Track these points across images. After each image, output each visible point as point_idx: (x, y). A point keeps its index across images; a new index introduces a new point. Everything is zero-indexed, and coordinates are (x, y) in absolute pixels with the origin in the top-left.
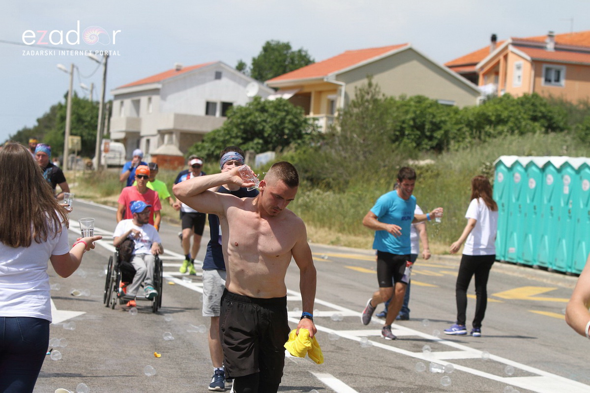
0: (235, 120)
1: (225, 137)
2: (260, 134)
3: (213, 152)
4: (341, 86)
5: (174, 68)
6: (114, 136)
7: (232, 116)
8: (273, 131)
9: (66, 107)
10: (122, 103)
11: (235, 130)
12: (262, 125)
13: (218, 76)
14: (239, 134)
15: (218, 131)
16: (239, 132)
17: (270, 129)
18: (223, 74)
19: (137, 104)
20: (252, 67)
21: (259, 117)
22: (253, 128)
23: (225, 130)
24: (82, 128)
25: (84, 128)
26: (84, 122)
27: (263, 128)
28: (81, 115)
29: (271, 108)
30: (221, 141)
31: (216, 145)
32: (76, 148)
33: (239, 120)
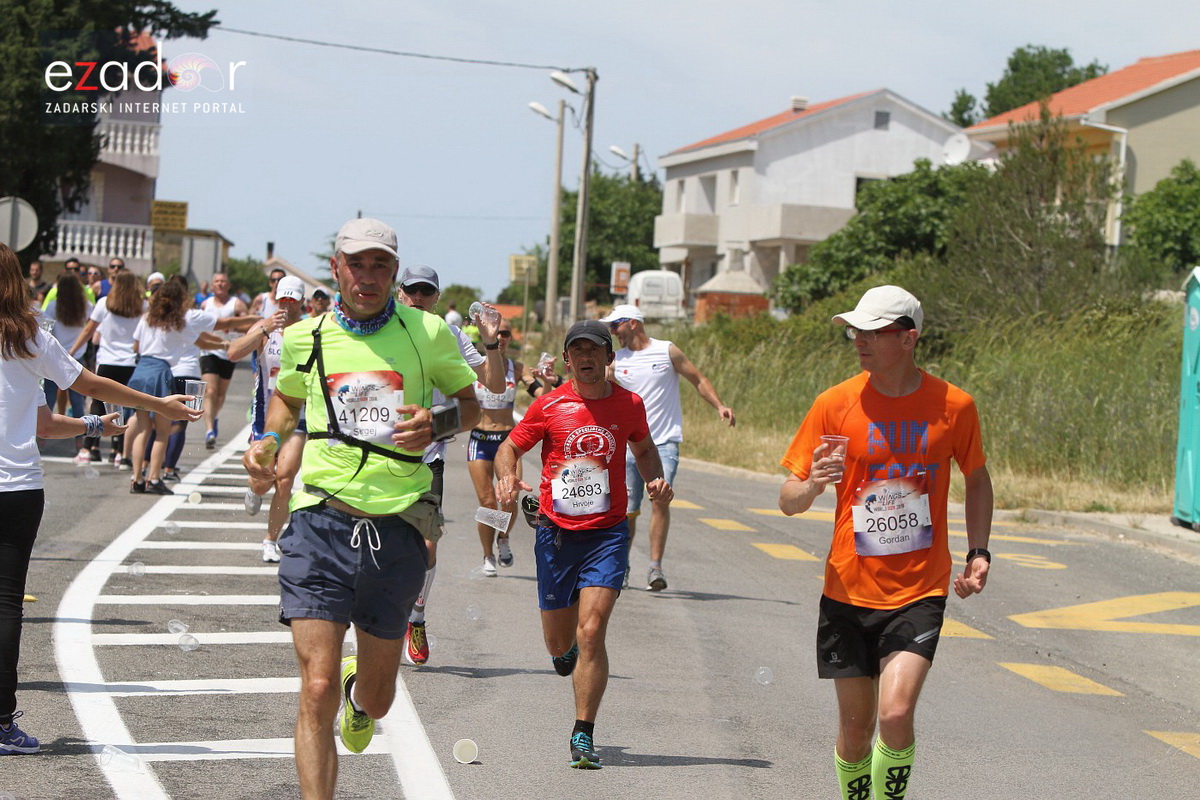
0: (871, 214)
1: (851, 251)
3: (826, 284)
4: (1122, 133)
5: (790, 106)
7: (866, 204)
9: (576, 196)
10: (682, 184)
11: (871, 234)
12: (929, 223)
13: (882, 120)
14: (880, 244)
15: (839, 238)
16: (881, 240)
18: (892, 116)
19: (710, 185)
20: (986, 105)
21: (922, 205)
22: (911, 230)
23: (851, 235)
24: (602, 241)
25: (606, 241)
26: (604, 226)
27: (933, 231)
28: (600, 213)
29: (949, 185)
30: (843, 261)
31: (832, 269)
32: (527, 279)
33: (881, 214)
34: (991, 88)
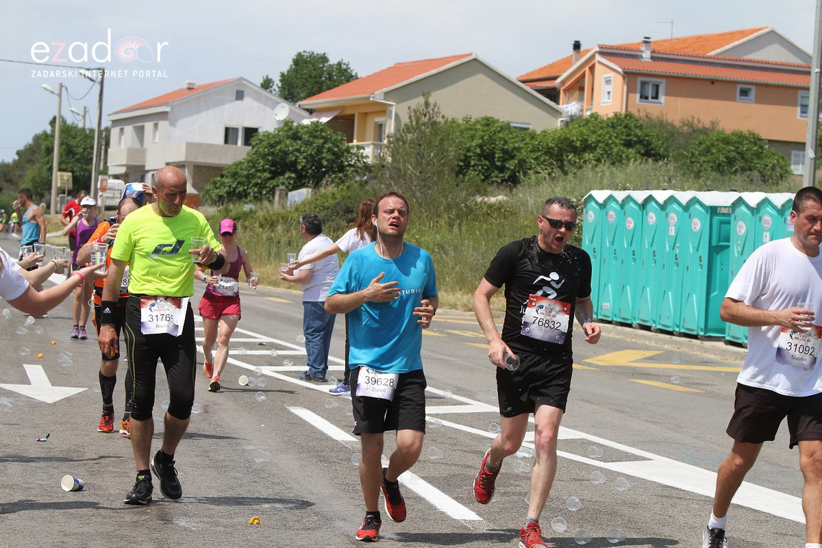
0: (261, 150)
1: (249, 171)
2: (292, 166)
3: (234, 189)
4: (392, 105)
5: (186, 86)
6: (112, 171)
7: (257, 144)
8: (308, 162)
9: (53, 136)
10: (122, 130)
11: (261, 161)
12: (293, 155)
13: (240, 95)
14: (266, 167)
15: (241, 163)
16: (267, 164)
17: (304, 160)
18: (245, 94)
19: (140, 131)
20: (280, 85)
21: (290, 145)
22: (283, 159)
23: (249, 161)
24: (73, 162)
25: (76, 162)
26: (75, 154)
27: (296, 159)
28: (72, 146)
29: (305, 134)
30: (244, 176)
31: (238, 180)
32: (67, 186)
33: (266, 150)
34: (283, 75)
